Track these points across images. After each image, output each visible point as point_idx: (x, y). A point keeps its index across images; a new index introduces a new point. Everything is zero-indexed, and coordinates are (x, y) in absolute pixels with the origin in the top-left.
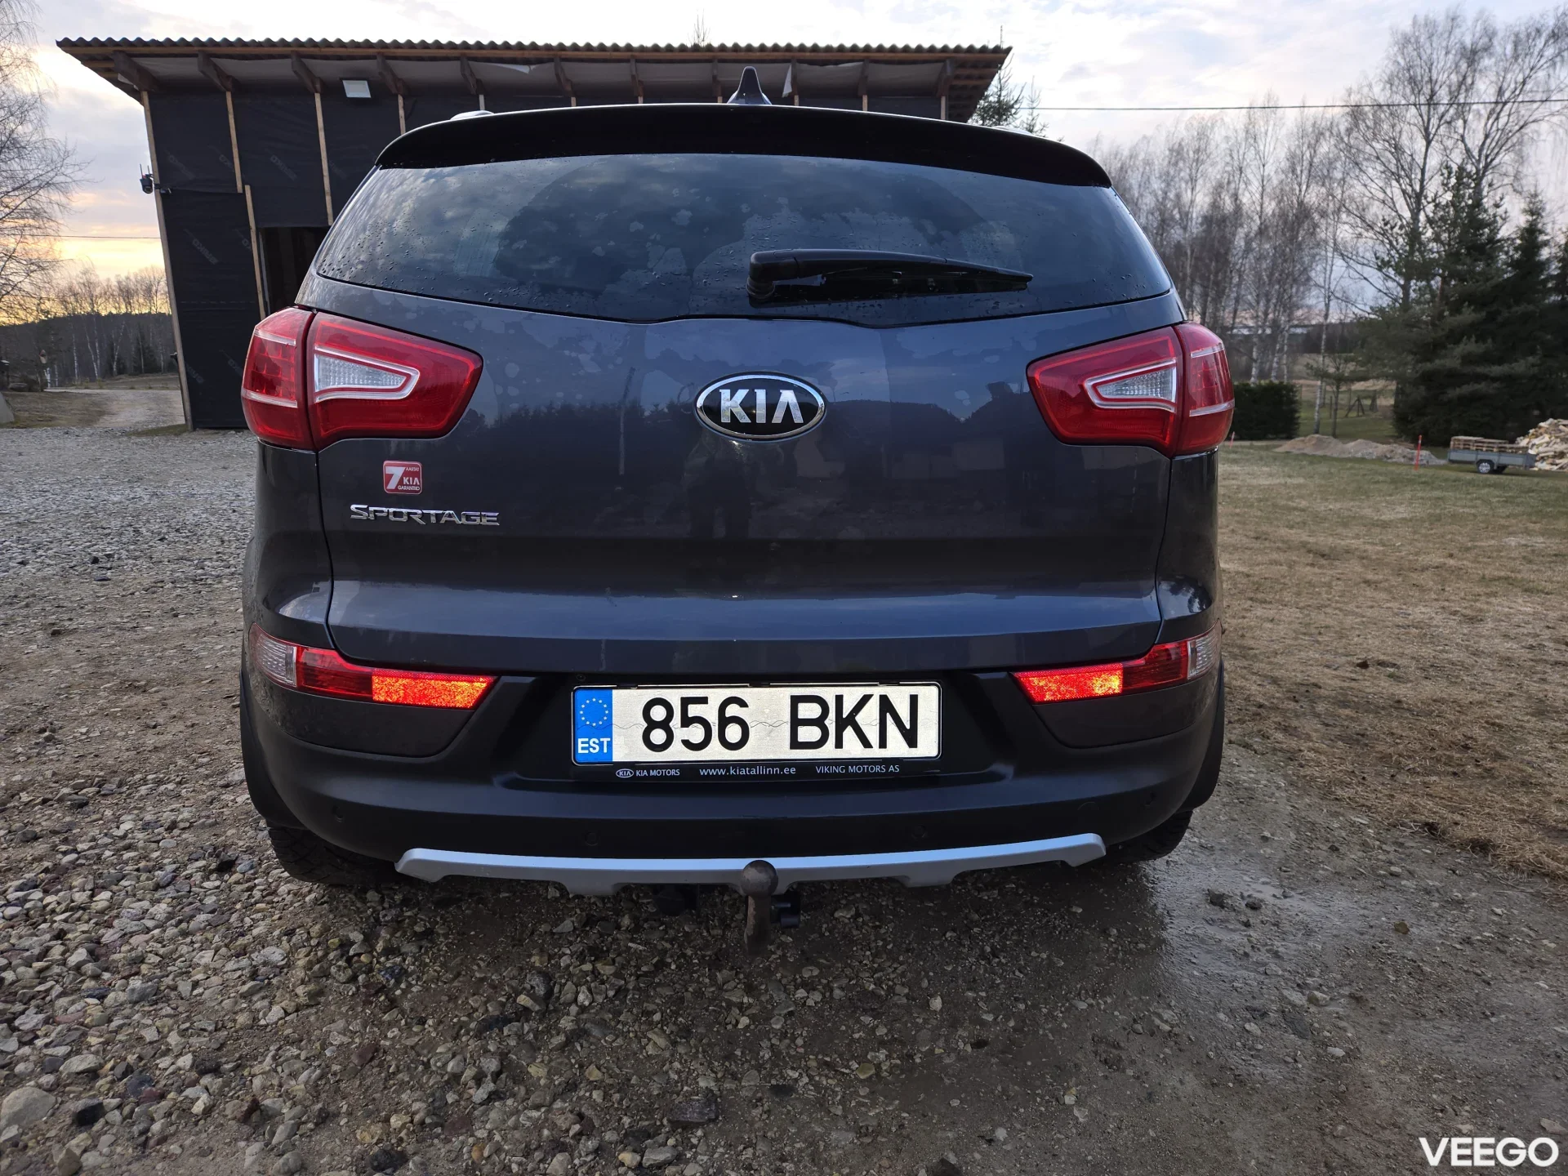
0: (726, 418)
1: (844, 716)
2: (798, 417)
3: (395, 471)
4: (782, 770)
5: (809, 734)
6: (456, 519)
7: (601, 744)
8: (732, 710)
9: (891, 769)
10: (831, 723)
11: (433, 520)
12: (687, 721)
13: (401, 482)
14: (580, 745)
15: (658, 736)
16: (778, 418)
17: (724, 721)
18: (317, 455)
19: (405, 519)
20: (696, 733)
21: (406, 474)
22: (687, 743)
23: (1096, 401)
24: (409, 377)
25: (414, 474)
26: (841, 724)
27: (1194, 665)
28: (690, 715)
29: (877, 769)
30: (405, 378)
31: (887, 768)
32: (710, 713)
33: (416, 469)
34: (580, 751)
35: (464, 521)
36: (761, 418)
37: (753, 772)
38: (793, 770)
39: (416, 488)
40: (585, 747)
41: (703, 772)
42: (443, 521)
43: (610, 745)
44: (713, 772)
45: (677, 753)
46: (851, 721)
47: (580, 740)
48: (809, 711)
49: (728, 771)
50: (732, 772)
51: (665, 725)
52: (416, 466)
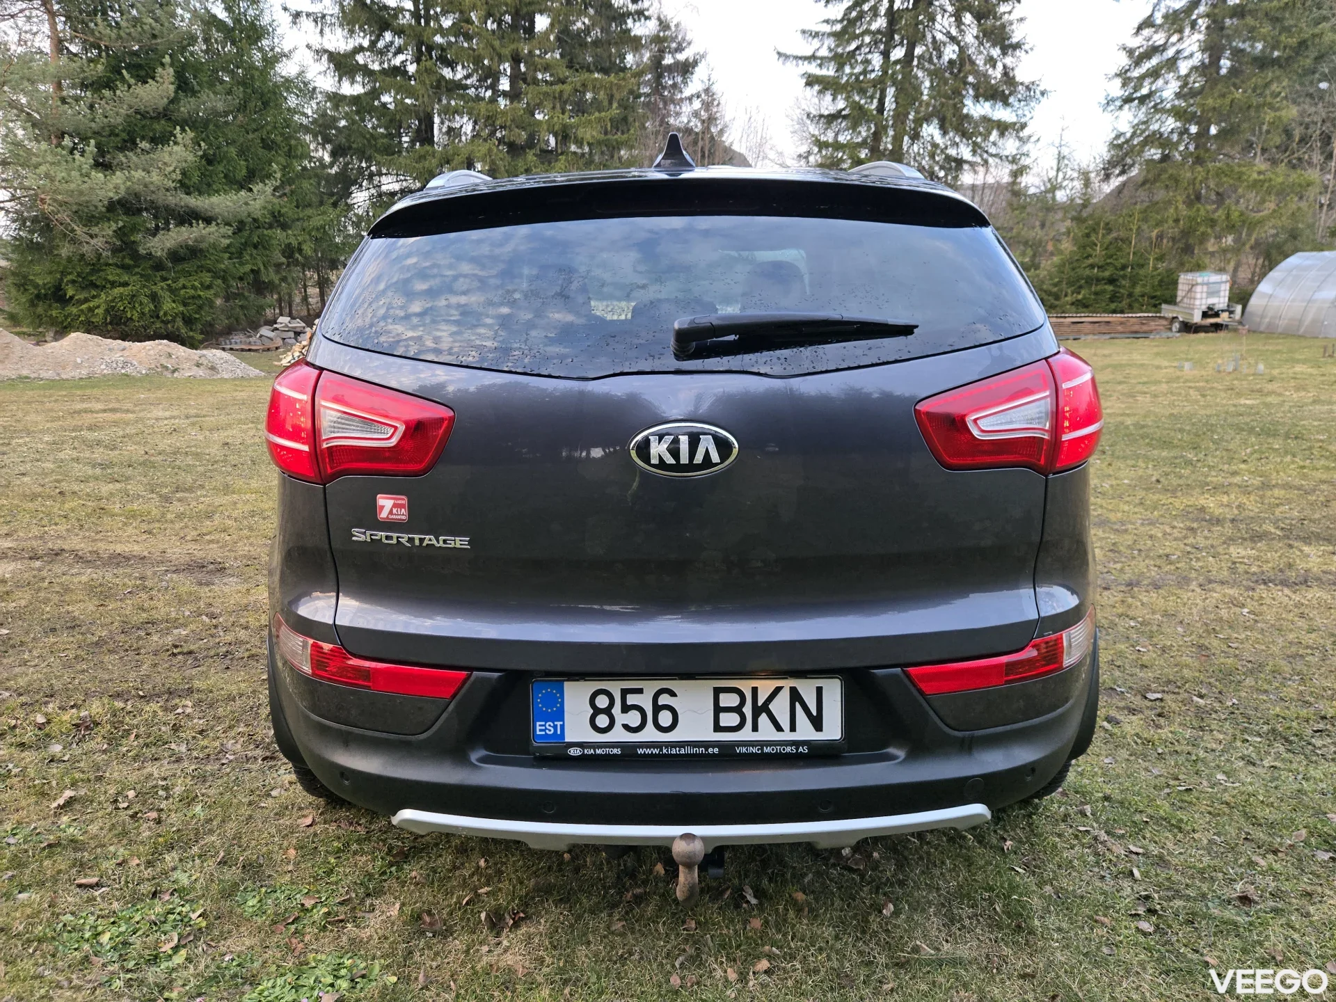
0: (655, 461)
1: (760, 704)
2: (715, 457)
3: (387, 505)
4: (707, 750)
5: (729, 719)
6: (434, 542)
7: (555, 727)
8: (664, 700)
9: (801, 749)
10: (748, 710)
11: (417, 543)
12: (626, 709)
13: (391, 512)
14: (538, 728)
15: (602, 721)
16: (699, 458)
17: (657, 709)
18: (325, 489)
19: (394, 541)
20: (634, 719)
21: (395, 506)
22: (626, 727)
23: (975, 433)
24: (396, 428)
25: (401, 506)
26: (757, 712)
27: (1069, 654)
28: (629, 703)
29: (788, 749)
30: (393, 430)
31: (797, 749)
32: (645, 701)
33: (403, 502)
34: (538, 733)
35: (441, 544)
36: (684, 459)
37: (683, 752)
38: (716, 750)
39: (404, 517)
40: (541, 728)
41: (640, 751)
42: (424, 544)
43: (562, 727)
44: (648, 751)
45: (618, 735)
46: (765, 708)
47: (538, 723)
48: (729, 700)
49: (661, 750)
50: (665, 751)
51: (608, 711)
52: (404, 500)
